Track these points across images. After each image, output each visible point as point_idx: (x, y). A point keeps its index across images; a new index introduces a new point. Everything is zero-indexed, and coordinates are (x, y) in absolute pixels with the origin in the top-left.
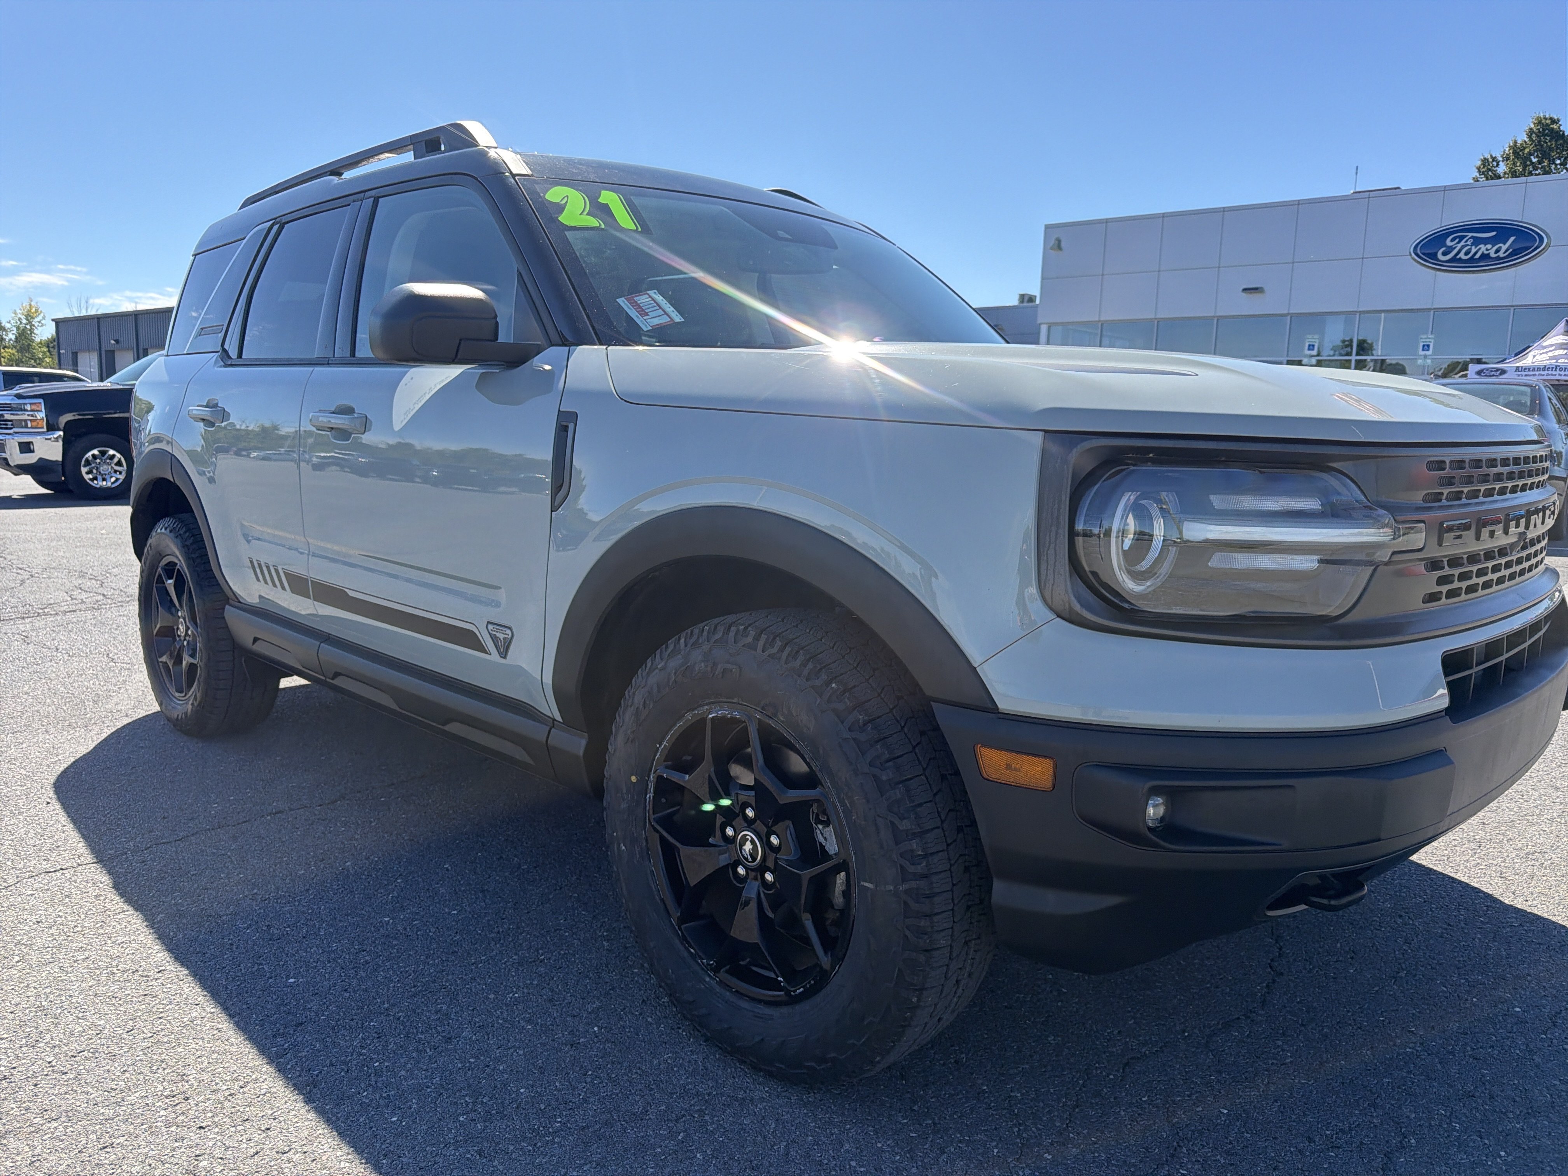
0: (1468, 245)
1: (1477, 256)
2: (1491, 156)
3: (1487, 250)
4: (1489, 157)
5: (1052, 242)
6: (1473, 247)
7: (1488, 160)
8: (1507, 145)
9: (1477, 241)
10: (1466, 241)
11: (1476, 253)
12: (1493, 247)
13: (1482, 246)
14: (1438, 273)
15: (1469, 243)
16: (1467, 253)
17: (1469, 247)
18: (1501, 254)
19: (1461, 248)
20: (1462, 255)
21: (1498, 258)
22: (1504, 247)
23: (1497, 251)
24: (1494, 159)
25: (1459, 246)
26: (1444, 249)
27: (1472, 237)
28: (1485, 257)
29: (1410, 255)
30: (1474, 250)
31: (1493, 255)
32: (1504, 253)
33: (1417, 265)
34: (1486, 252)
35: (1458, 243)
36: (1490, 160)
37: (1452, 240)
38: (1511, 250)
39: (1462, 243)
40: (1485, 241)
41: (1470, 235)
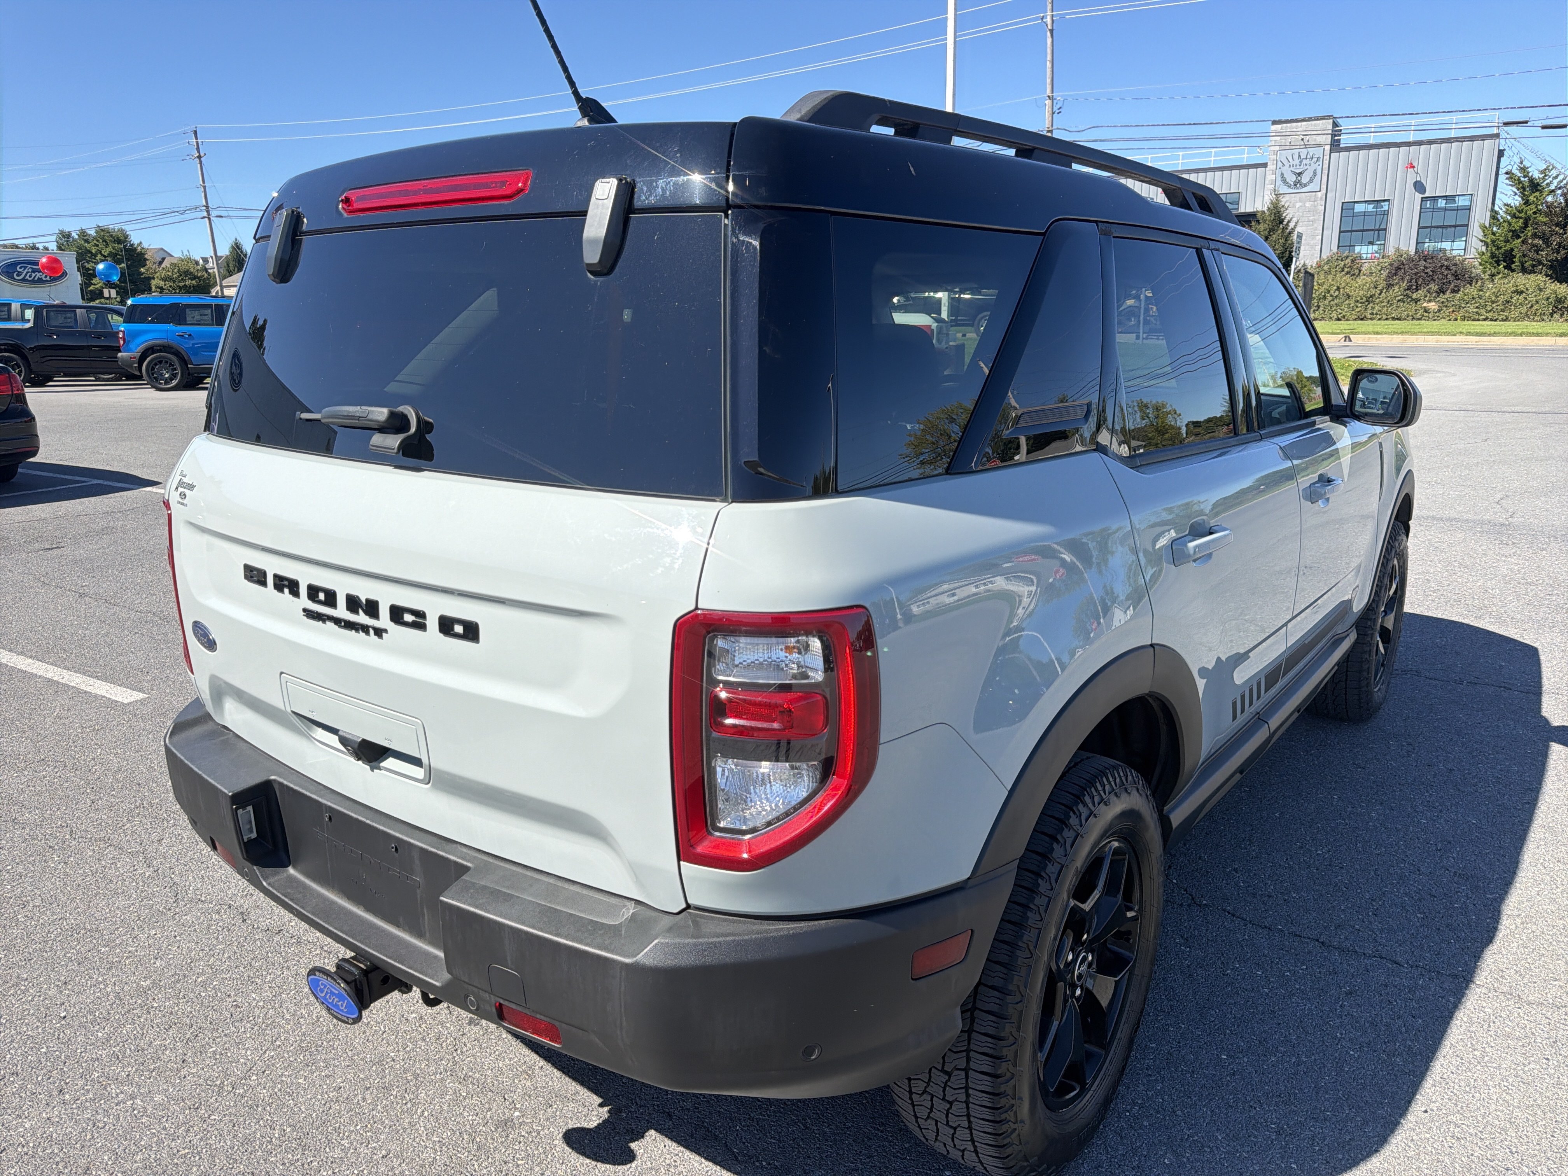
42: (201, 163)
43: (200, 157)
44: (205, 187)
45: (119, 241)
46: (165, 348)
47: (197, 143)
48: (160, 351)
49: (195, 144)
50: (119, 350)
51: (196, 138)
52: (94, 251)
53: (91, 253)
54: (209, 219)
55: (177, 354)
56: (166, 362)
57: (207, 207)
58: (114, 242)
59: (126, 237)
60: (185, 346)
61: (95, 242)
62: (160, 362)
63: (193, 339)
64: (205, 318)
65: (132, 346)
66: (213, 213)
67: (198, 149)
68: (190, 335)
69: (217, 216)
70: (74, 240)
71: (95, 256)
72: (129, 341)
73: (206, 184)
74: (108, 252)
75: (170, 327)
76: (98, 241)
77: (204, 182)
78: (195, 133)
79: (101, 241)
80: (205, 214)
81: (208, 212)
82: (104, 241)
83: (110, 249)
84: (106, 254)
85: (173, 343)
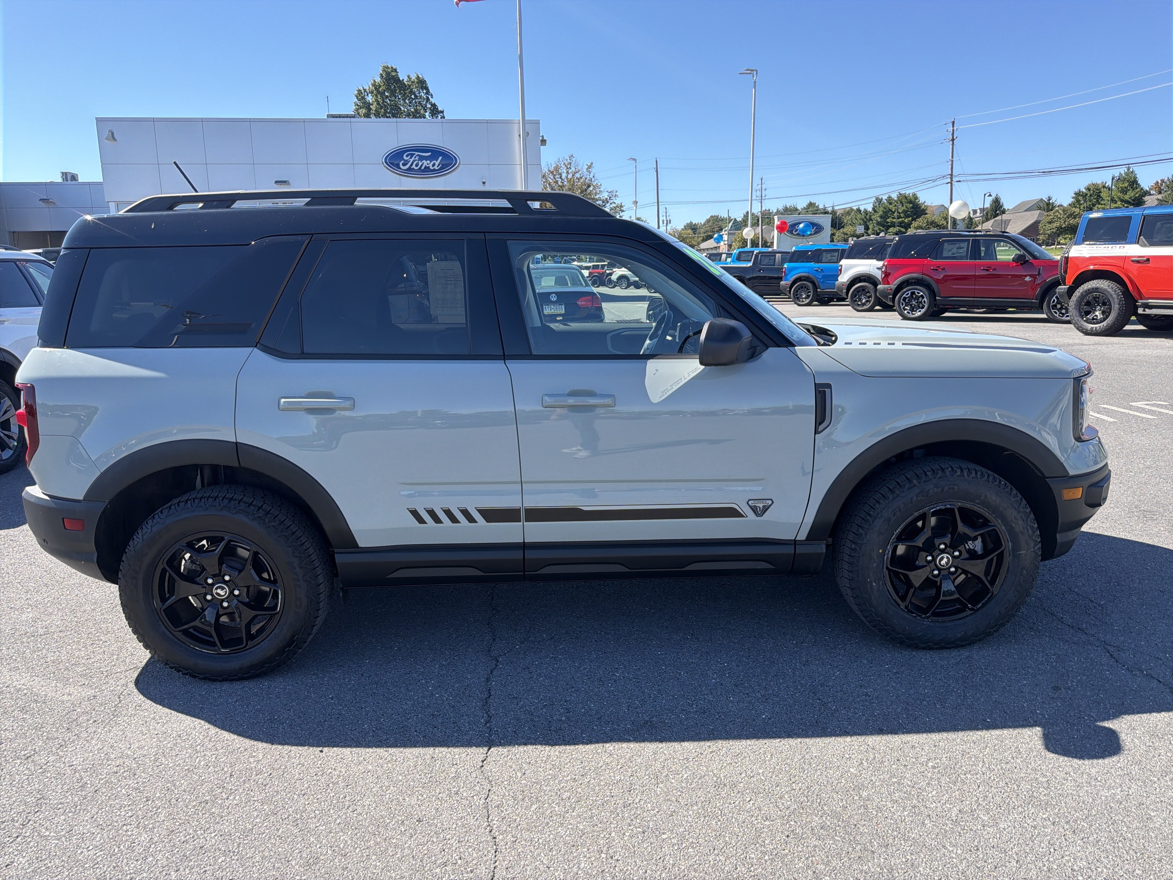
0: (416, 160)
1: (423, 168)
2: (363, 88)
3: (428, 164)
4: (362, 89)
5: (106, 133)
6: (420, 162)
7: (361, 91)
8: (370, 84)
9: (421, 158)
10: (415, 158)
11: (422, 165)
12: (431, 162)
13: (424, 161)
14: (401, 177)
15: (417, 159)
16: (417, 165)
17: (417, 161)
18: (436, 167)
19: (413, 161)
20: (414, 166)
21: (434, 170)
22: (437, 163)
23: (434, 165)
24: (365, 90)
25: (412, 160)
26: (403, 161)
27: (418, 155)
28: (427, 169)
29: (383, 163)
30: (420, 164)
31: (431, 168)
32: (438, 167)
33: (387, 170)
34: (427, 166)
35: (411, 158)
36: (363, 91)
37: (407, 156)
38: (441, 165)
39: (413, 159)
40: (426, 158)
41: (417, 153)
42: (953, 144)
43: (953, 140)
44: (952, 161)
45: (910, 202)
46: (807, 279)
47: (953, 130)
48: (804, 280)
49: (952, 131)
50: (781, 279)
51: (953, 126)
52: (893, 210)
53: (892, 211)
54: (951, 184)
55: (813, 283)
56: (805, 287)
57: (951, 175)
58: (907, 203)
59: (916, 198)
60: (818, 277)
61: (896, 203)
62: (802, 288)
63: (823, 272)
64: (833, 258)
65: (788, 277)
66: (955, 179)
67: (953, 134)
68: (822, 270)
69: (957, 181)
70: (884, 203)
71: (894, 213)
72: (787, 274)
73: (954, 159)
74: (902, 210)
75: (812, 264)
76: (897, 203)
77: (952, 157)
78: (953, 123)
79: (899, 202)
80: (949, 180)
81: (951, 179)
82: (901, 202)
83: (904, 208)
84: (900, 212)
85: (811, 276)
